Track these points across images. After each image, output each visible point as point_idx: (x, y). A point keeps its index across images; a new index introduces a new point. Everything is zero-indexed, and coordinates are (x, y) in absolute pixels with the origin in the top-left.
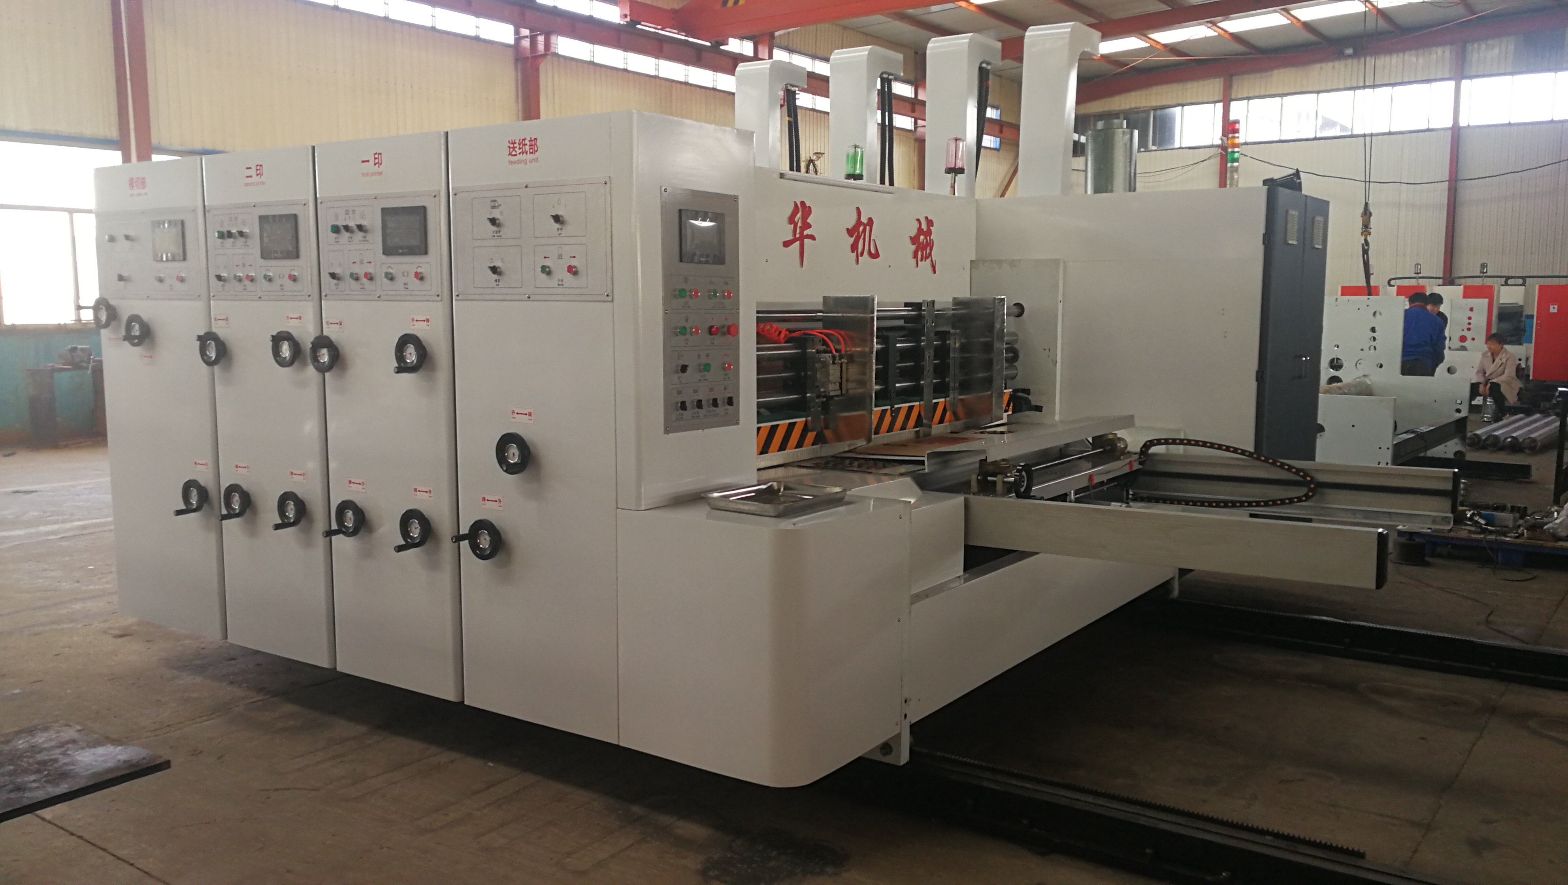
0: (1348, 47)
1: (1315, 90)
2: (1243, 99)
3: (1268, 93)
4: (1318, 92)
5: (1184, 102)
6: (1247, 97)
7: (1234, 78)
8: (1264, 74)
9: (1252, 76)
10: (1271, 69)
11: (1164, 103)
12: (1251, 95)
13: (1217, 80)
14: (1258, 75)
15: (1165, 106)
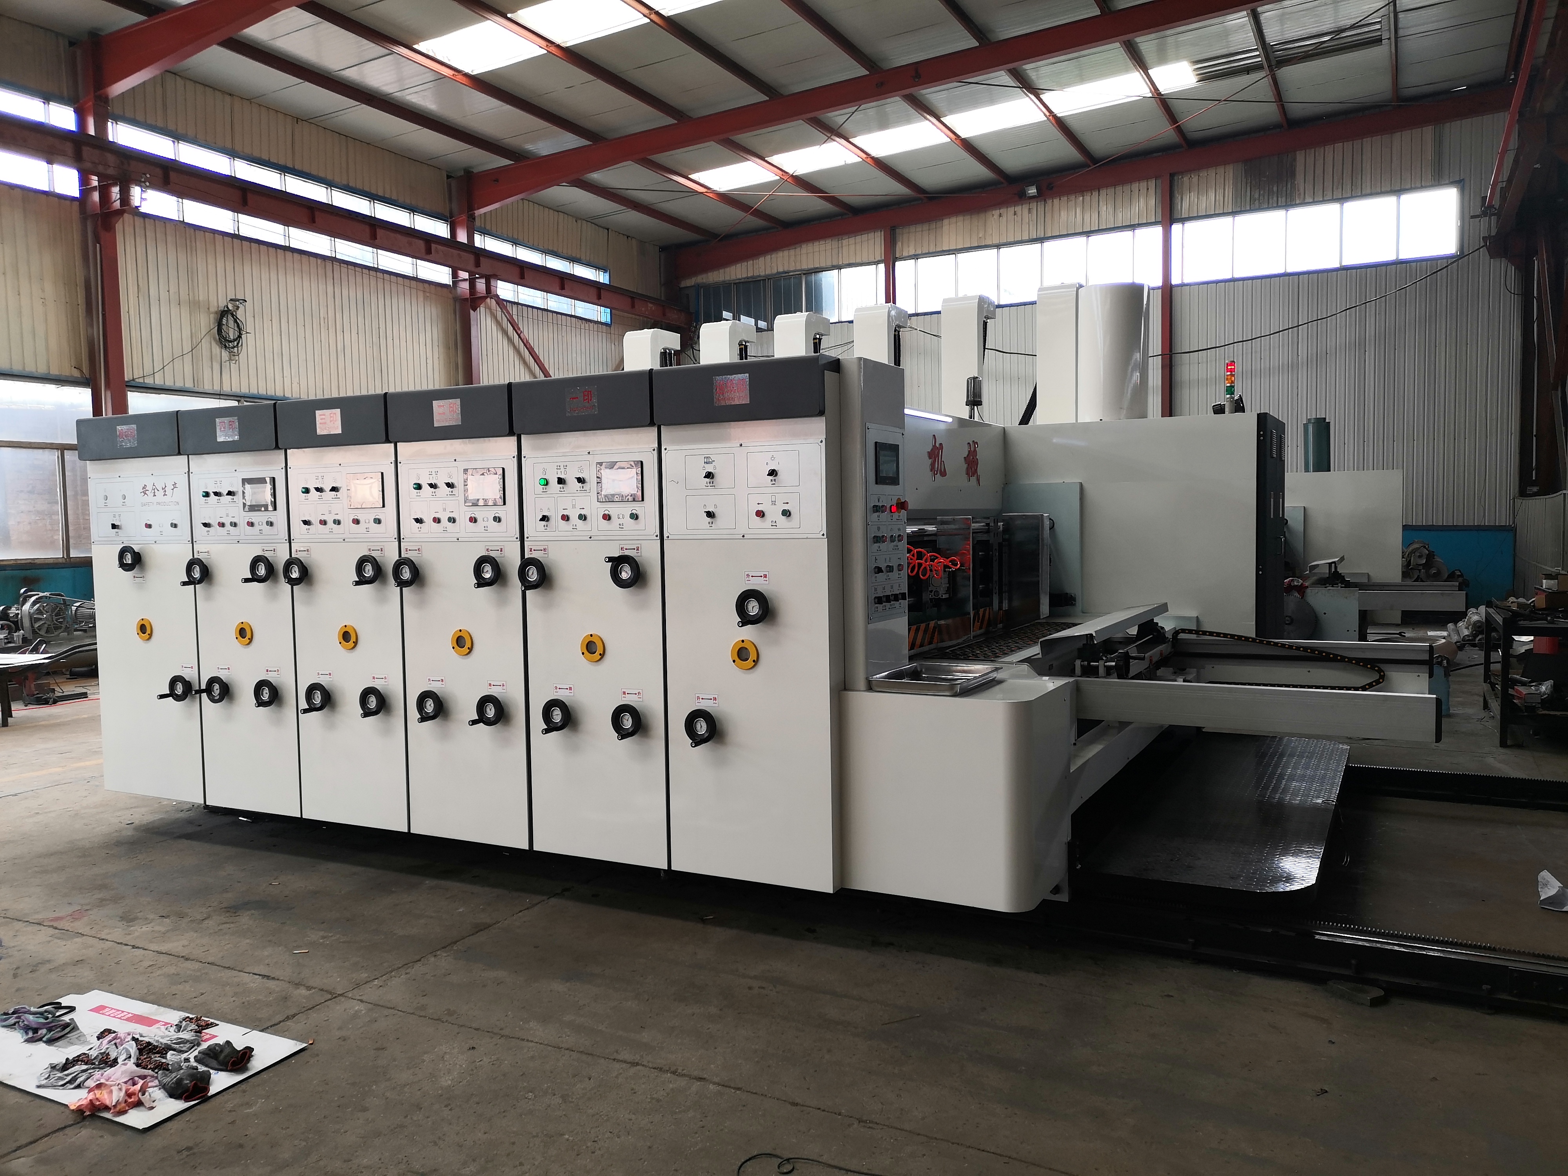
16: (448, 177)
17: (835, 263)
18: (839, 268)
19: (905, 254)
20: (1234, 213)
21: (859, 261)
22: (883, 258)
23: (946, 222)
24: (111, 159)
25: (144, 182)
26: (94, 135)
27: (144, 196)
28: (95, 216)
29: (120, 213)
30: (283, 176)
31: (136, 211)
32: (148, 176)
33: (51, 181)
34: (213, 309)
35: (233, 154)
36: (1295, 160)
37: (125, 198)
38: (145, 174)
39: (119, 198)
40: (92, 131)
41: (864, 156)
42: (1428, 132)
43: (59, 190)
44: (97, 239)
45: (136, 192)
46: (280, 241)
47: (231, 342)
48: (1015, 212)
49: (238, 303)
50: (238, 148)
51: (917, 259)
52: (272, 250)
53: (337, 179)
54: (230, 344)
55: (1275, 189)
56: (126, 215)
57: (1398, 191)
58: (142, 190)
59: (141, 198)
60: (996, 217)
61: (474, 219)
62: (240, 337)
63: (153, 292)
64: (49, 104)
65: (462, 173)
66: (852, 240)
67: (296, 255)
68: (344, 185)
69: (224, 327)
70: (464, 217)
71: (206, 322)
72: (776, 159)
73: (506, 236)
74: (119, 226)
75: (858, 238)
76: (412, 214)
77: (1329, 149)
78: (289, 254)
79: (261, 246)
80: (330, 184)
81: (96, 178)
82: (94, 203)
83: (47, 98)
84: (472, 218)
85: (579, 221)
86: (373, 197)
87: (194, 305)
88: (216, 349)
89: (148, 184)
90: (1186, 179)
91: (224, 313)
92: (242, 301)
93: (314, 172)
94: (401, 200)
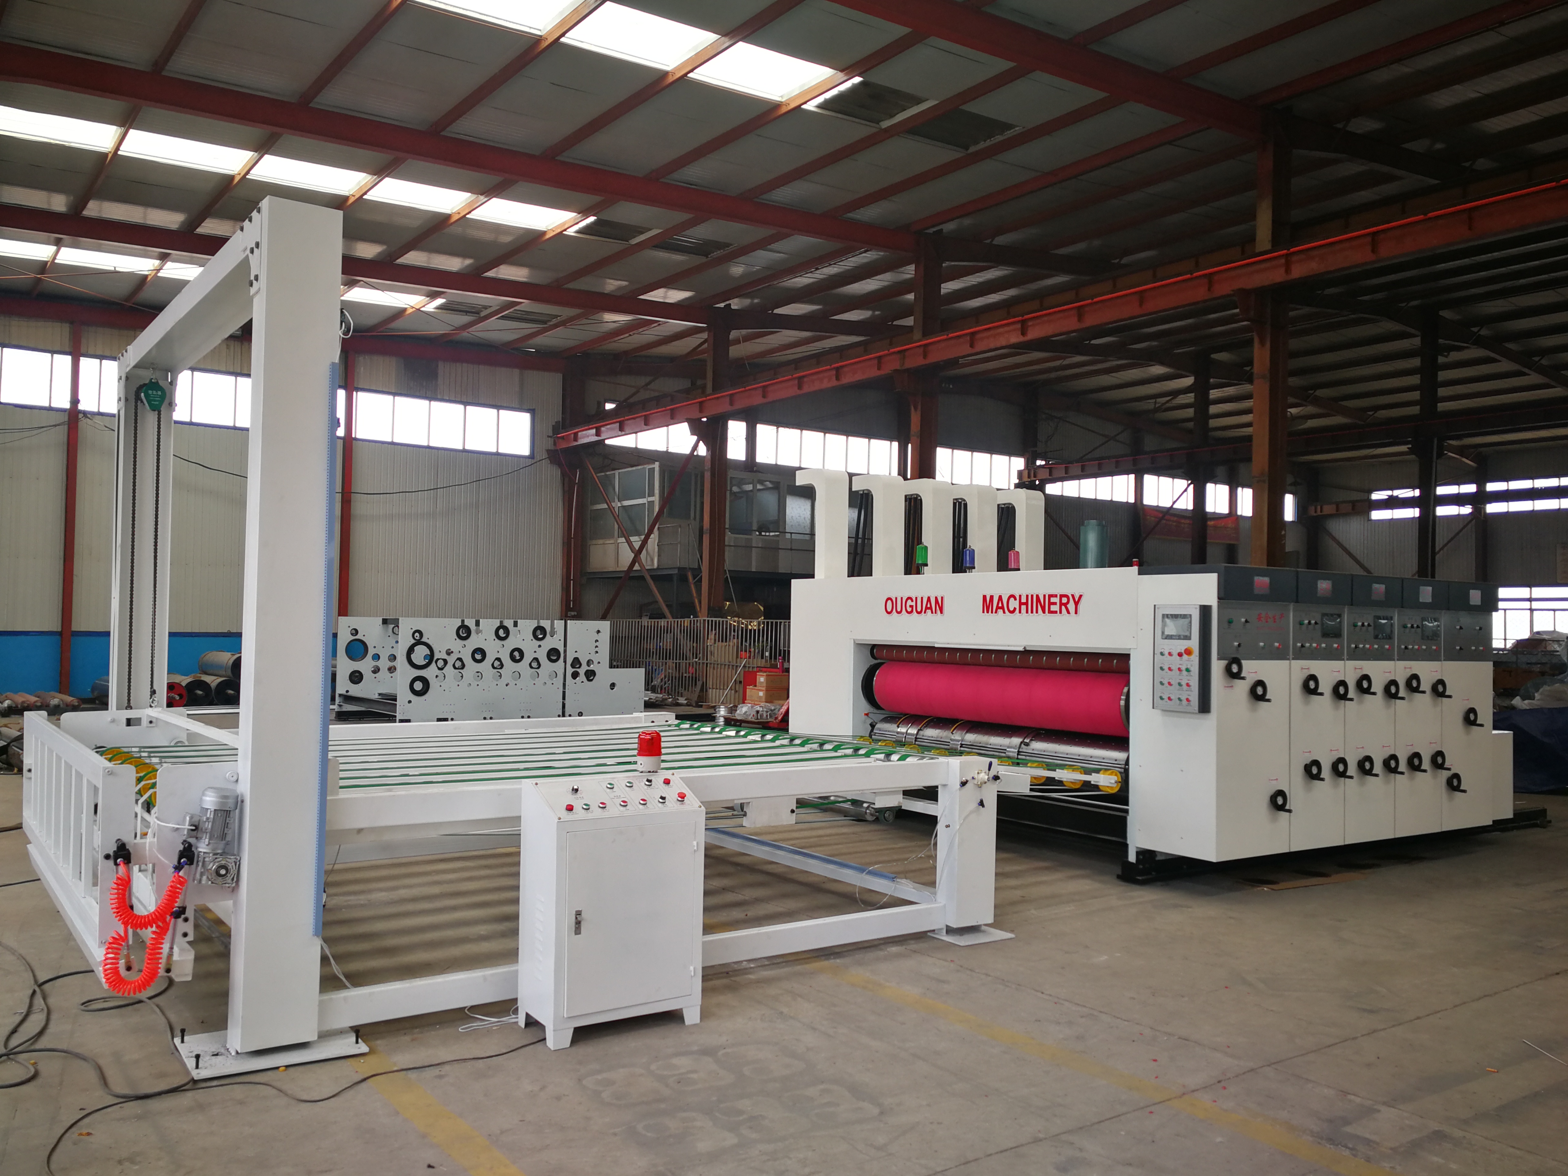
20: (395, 394)
36: (437, 366)
42: (516, 372)
55: (424, 384)
57: (498, 407)
77: (458, 364)
90: (361, 359)
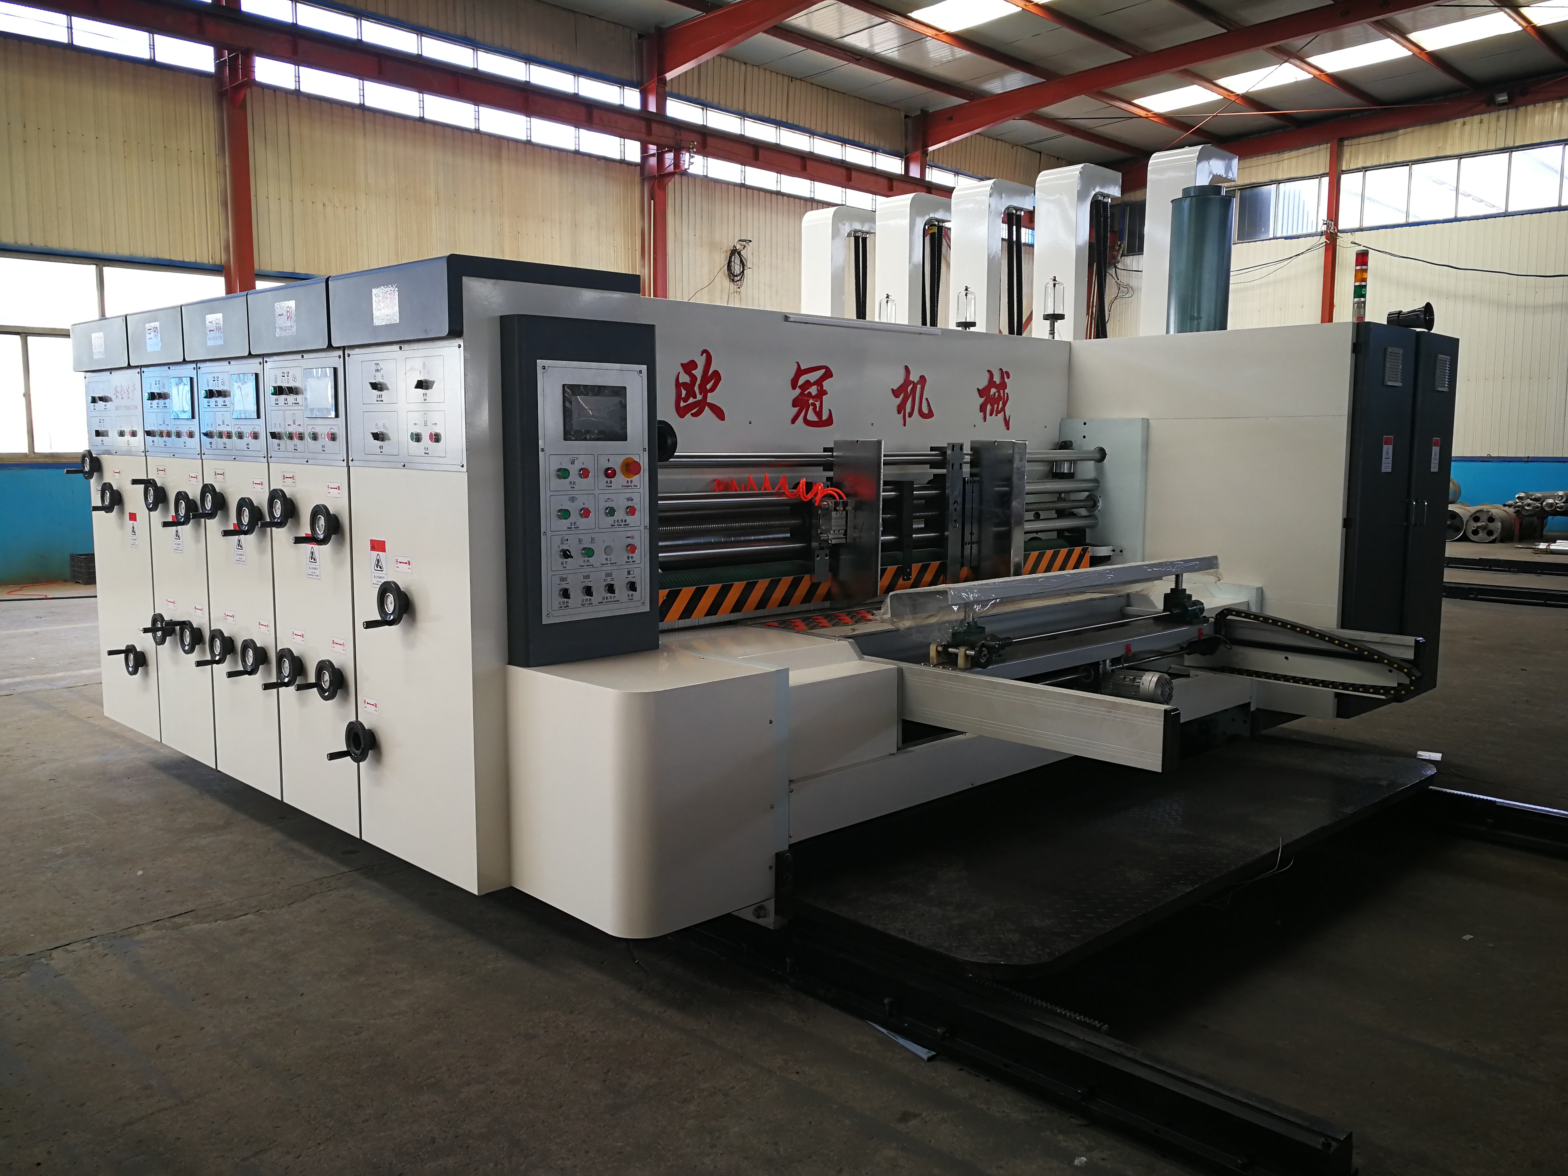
0: (1501, 91)
1: (1456, 152)
2: (1358, 170)
3: (1391, 161)
4: (1460, 157)
5: (1280, 178)
6: (1364, 168)
7: (1346, 143)
8: (1386, 136)
9: (1370, 138)
10: (1395, 129)
11: (1254, 181)
12: (1368, 164)
13: (1323, 146)
14: (1378, 137)
15: (1254, 184)
16: (906, 117)
17: (1274, 179)
18: (1279, 182)
19: (1353, 167)
21: (1300, 175)
22: (1327, 171)
23: (1401, 131)
24: (669, 131)
25: (693, 149)
26: (655, 111)
27: (692, 160)
28: (652, 178)
29: (672, 174)
30: (778, 130)
31: (684, 173)
32: (696, 143)
33: (623, 152)
34: (725, 249)
35: (743, 115)
37: (677, 163)
38: (693, 142)
39: (674, 163)
40: (652, 108)
41: (1317, 73)
43: (629, 158)
44: (652, 197)
45: (686, 156)
46: (773, 187)
47: (736, 276)
48: (1481, 120)
49: (745, 243)
50: (748, 109)
51: (1366, 171)
52: (768, 195)
53: (819, 130)
54: (736, 278)
56: (676, 176)
58: (690, 155)
59: (689, 162)
60: (1458, 125)
61: (927, 155)
62: (743, 272)
63: (685, 237)
64: (624, 88)
65: (919, 113)
66: (1294, 153)
67: (785, 198)
68: (825, 134)
69: (733, 264)
70: (918, 153)
71: (721, 260)
72: (1223, 82)
73: (950, 167)
74: (670, 185)
75: (1302, 151)
76: (874, 154)
78: (780, 197)
79: (761, 192)
80: (812, 133)
81: (655, 147)
82: (651, 167)
83: (622, 83)
84: (925, 153)
85: (1015, 148)
86: (844, 141)
87: (713, 246)
88: (726, 282)
89: (695, 150)
91: (734, 252)
92: (747, 242)
93: (802, 125)
94: (867, 143)
